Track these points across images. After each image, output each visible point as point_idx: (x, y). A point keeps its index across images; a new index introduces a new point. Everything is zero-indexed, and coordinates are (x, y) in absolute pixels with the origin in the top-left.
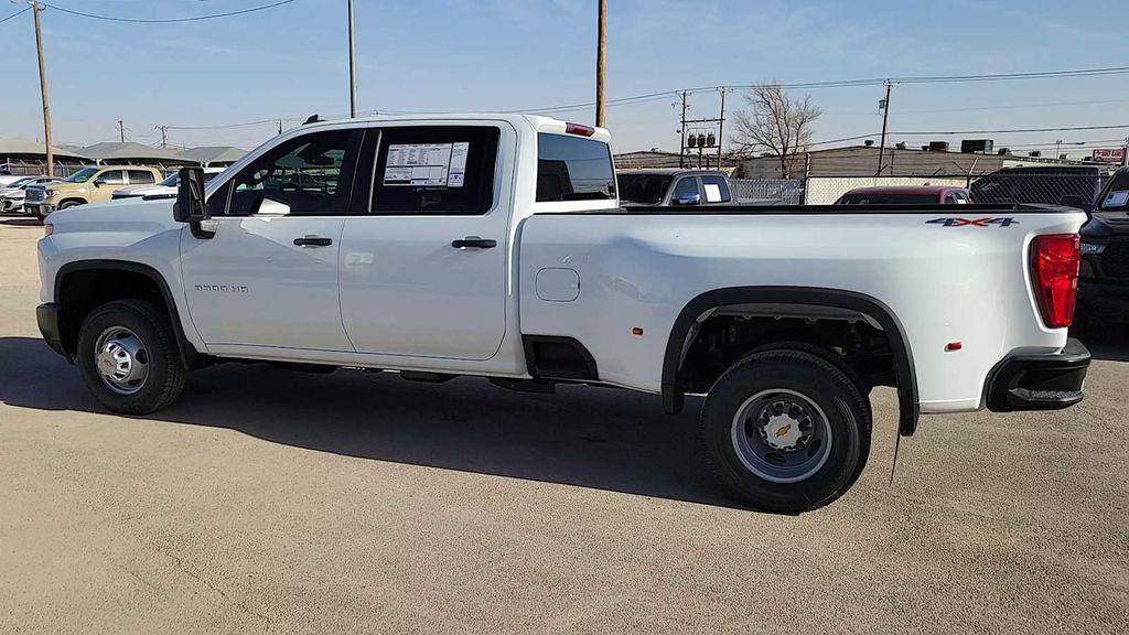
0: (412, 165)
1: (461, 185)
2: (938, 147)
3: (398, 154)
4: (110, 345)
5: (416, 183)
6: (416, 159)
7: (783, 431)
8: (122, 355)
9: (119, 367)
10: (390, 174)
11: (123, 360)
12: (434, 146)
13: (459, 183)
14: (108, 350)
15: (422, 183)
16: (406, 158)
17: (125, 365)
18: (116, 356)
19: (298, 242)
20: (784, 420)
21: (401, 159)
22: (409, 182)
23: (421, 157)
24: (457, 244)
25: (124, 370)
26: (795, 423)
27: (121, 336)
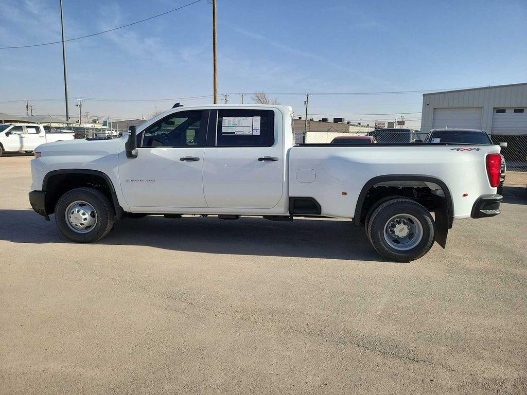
0: (234, 126)
1: (259, 134)
2: (325, 120)
3: (227, 121)
4: (77, 210)
5: (238, 134)
6: (236, 123)
7: (401, 230)
8: (84, 214)
9: (83, 220)
10: (224, 130)
11: (84, 217)
12: (244, 118)
13: (258, 133)
14: (76, 212)
15: (240, 134)
16: (232, 122)
17: (85, 219)
18: (81, 215)
19: (182, 159)
20: (402, 226)
21: (229, 123)
22: (234, 133)
23: (239, 122)
24: (260, 159)
25: (86, 221)
26: (406, 227)
27: (82, 205)
